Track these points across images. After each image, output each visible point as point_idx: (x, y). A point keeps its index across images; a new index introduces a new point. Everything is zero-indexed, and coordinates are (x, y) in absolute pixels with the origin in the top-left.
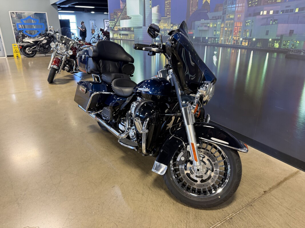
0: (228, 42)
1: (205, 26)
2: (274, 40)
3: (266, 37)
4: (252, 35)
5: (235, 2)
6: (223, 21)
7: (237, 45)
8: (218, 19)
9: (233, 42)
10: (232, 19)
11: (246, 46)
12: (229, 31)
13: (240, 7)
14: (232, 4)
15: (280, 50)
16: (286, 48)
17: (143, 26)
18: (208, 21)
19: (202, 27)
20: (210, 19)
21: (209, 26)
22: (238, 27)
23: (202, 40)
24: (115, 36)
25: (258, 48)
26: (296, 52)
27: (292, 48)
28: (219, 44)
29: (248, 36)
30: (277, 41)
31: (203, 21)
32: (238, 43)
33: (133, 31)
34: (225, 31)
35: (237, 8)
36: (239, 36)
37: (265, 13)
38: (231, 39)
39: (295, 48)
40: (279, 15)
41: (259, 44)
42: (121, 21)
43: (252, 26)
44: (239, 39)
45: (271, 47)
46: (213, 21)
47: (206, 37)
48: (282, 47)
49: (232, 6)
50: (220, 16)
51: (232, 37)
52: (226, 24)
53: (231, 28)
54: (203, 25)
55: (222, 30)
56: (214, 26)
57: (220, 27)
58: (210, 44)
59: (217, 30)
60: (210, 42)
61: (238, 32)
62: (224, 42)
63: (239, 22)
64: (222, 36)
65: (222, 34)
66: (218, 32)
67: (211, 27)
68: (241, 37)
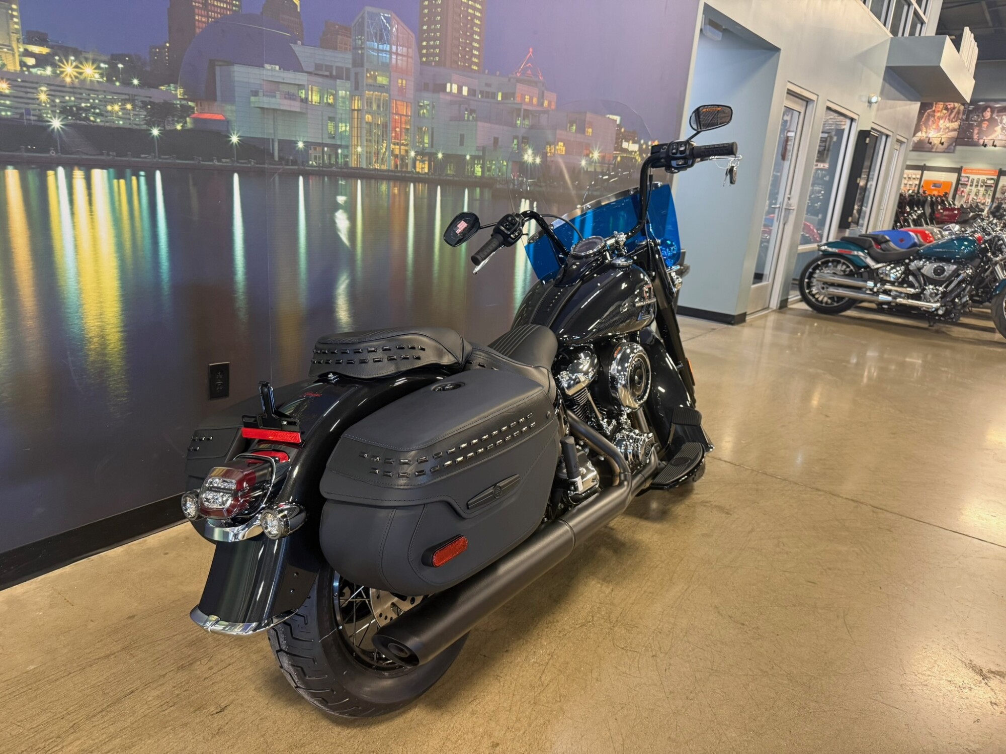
0: (380, 160)
1: (288, 93)
2: (472, 158)
3: (459, 150)
4: (434, 142)
5: (387, 36)
6: (357, 88)
7: (405, 171)
8: (339, 77)
9: (393, 162)
10: (381, 88)
11: (426, 173)
12: (378, 124)
13: (402, 55)
14: (380, 40)
16: (491, 174)
18: (302, 78)
19: (275, 97)
20: (305, 69)
21: (303, 96)
22: (402, 117)
23: (279, 151)
25: (448, 178)
28: (352, 168)
29: (426, 145)
30: (477, 160)
31: (272, 70)
32: (407, 164)
34: (367, 123)
35: (394, 57)
36: (406, 145)
37: (455, 87)
38: (385, 152)
39: (502, 175)
40: (477, 101)
41: (450, 168)
43: (433, 118)
44: (407, 151)
45: (469, 173)
46: (320, 80)
47: (296, 142)
48: (486, 172)
49: (381, 47)
50: (344, 70)
51: (390, 146)
52: (367, 102)
53: (383, 116)
54: (279, 91)
55: (356, 120)
56: (325, 101)
57: (348, 108)
58: (317, 169)
59: (337, 119)
60: (315, 158)
61: (404, 130)
62: (366, 163)
63: (402, 103)
64: (359, 142)
65: (359, 135)
66: (344, 125)
67: (314, 103)
68: (414, 147)
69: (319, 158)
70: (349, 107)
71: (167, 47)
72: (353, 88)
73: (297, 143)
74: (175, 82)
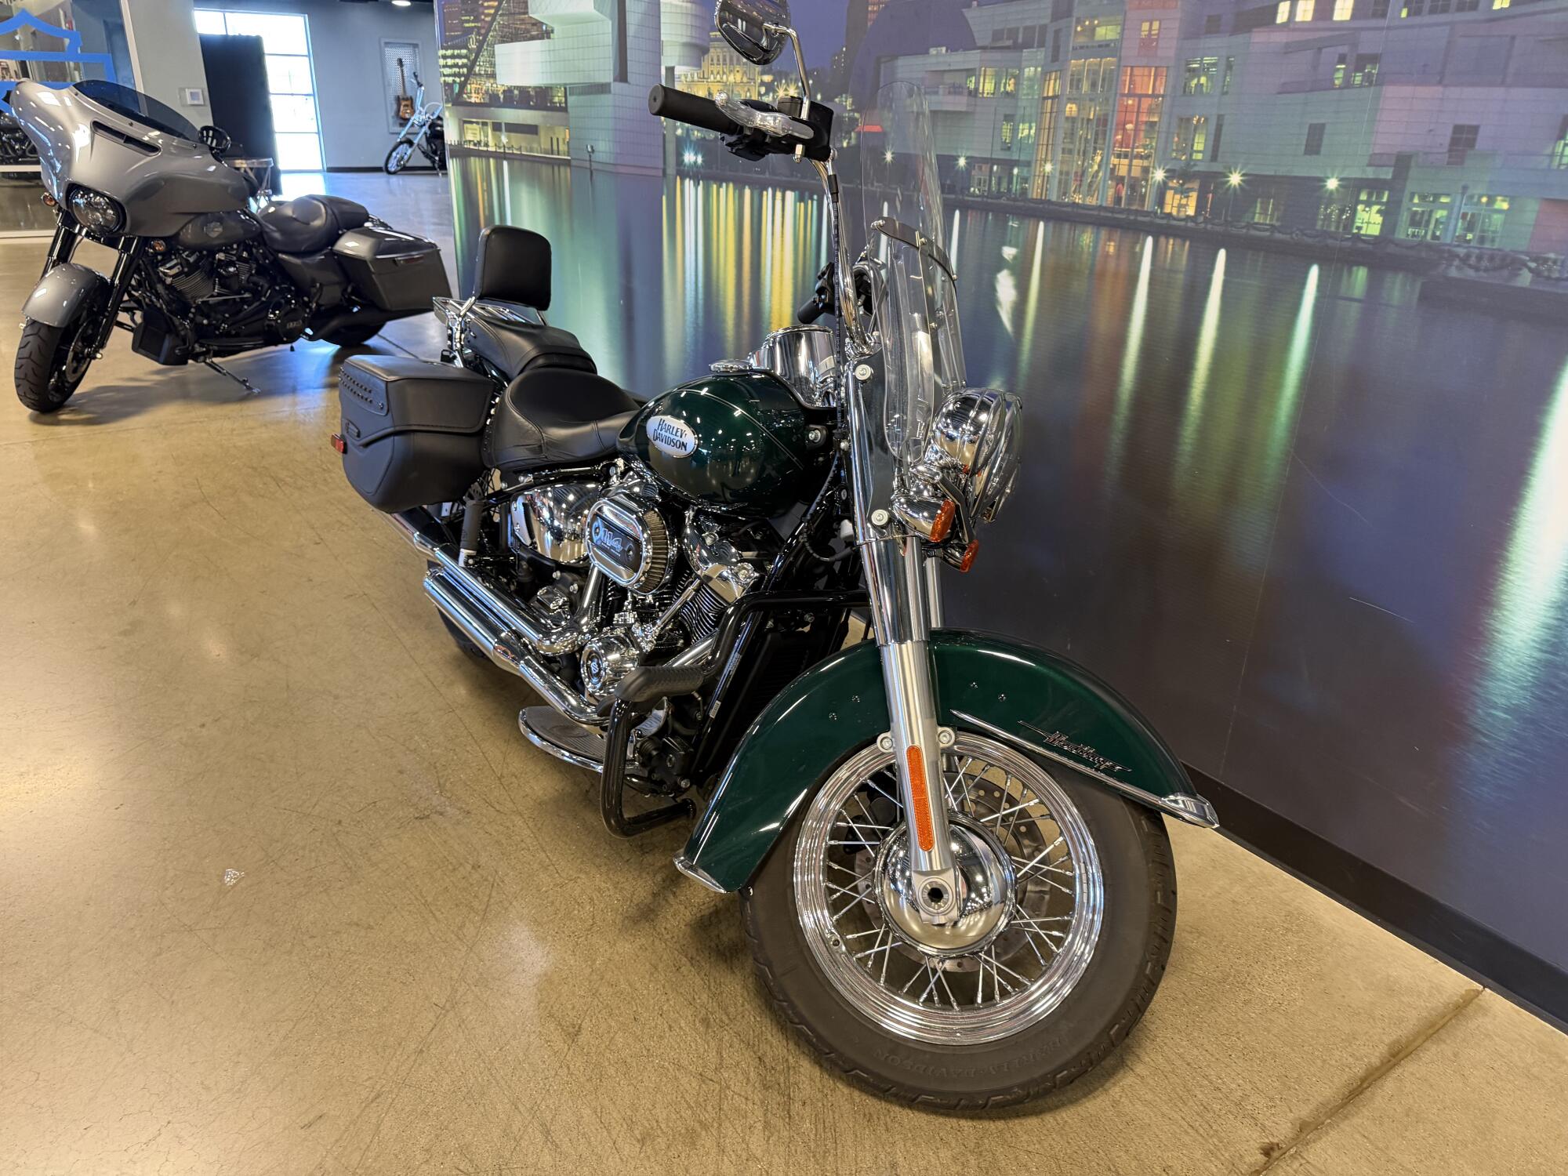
0: (1085, 188)
1: (953, 86)
2: (1353, 188)
3: (1304, 168)
4: (1221, 149)
6: (1055, 58)
7: (1137, 210)
8: (1027, 45)
9: (1111, 192)
10: (1105, 48)
11: (1188, 217)
12: (1088, 120)
15: (1391, 249)
16: (1429, 237)
17: (615, 80)
18: (972, 58)
19: (936, 93)
20: (979, 43)
21: (972, 86)
22: (1143, 99)
24: (473, 133)
25: (1255, 233)
26: (1486, 270)
27: (1462, 238)
28: (1033, 201)
29: (1199, 156)
30: (1370, 195)
31: (938, 55)
32: (1143, 197)
33: (565, 109)
34: (1067, 118)
36: (1148, 157)
37: (1305, 12)
38: (1097, 172)
39: (1482, 240)
40: (1389, 28)
41: (1264, 212)
42: (501, 49)
43: (1226, 93)
44: (1146, 171)
45: (1333, 229)
46: (998, 55)
47: (956, 158)
48: (1405, 232)
50: (1037, 30)
51: (1108, 159)
52: (1072, 81)
53: (1100, 103)
54: (943, 84)
55: (1048, 115)
56: (1002, 89)
57: (1036, 97)
58: (979, 199)
59: (1018, 117)
60: (980, 184)
61: (1143, 127)
62: (1059, 191)
63: (1146, 69)
64: (1049, 152)
65: (1050, 142)
66: (1027, 125)
67: (985, 95)
68: (1161, 163)
69: (985, 182)
70: (1039, 94)
71: (845, 53)
72: (1050, 59)
73: (957, 160)
74: (846, 93)
